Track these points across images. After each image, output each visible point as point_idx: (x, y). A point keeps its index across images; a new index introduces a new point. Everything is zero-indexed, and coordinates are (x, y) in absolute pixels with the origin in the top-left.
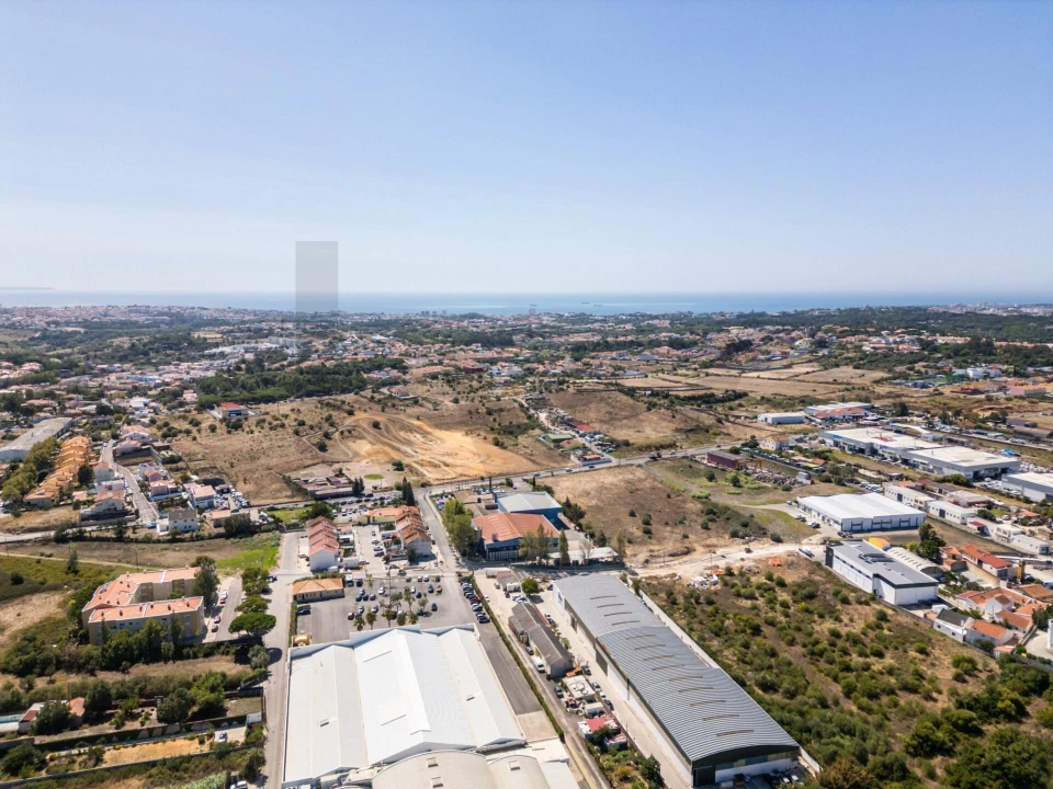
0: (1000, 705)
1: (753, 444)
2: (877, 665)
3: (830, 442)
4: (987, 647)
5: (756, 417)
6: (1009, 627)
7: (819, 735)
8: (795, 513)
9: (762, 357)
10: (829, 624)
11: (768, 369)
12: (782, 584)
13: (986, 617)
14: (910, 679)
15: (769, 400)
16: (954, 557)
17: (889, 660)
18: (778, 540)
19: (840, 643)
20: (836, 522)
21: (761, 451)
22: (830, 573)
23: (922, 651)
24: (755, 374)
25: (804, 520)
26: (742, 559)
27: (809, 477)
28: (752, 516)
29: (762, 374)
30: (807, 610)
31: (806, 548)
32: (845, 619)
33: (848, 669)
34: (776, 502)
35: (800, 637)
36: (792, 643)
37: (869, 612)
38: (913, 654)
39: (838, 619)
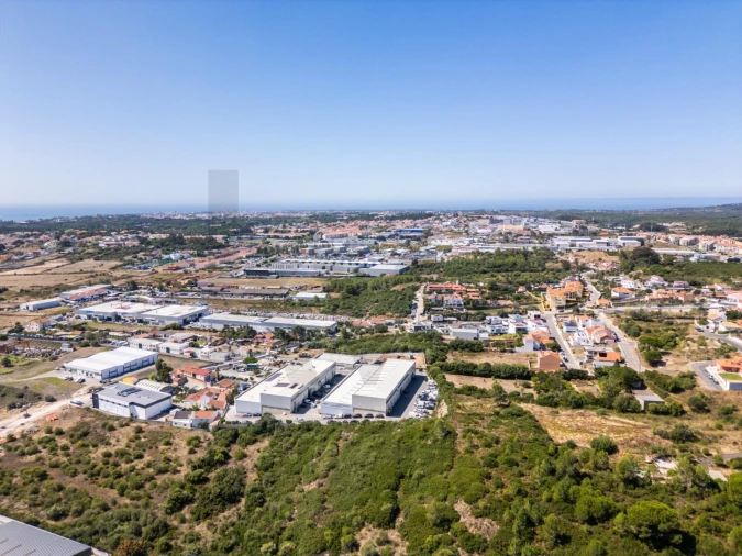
0: (216, 458)
1: (19, 329)
2: (139, 464)
3: (84, 316)
4: (205, 426)
5: (18, 307)
6: (215, 409)
7: (105, 532)
8: (63, 376)
9: (16, 258)
10: (102, 449)
11: (23, 267)
12: (60, 433)
13: (202, 408)
14: (162, 465)
15: (27, 292)
16: (179, 376)
17: (147, 458)
18: (52, 400)
19: (111, 460)
20: (97, 374)
21: (26, 333)
22: (97, 413)
23: (168, 443)
24: (12, 272)
25: (71, 379)
26: (23, 424)
27: (71, 346)
28: (26, 387)
29: (18, 272)
30: (84, 446)
31: (76, 400)
32: (113, 441)
33: (119, 475)
34: (46, 371)
35: (80, 468)
36: (75, 474)
37: (130, 431)
38: (162, 447)
39: (108, 444)
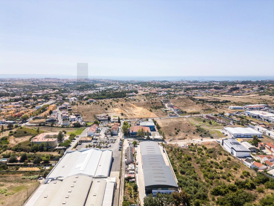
0: (246, 184)
1: (223, 114)
2: (219, 171)
3: (247, 114)
4: (256, 169)
5: (228, 107)
6: (266, 165)
8: (222, 131)
9: (241, 92)
10: (212, 160)
11: (241, 95)
12: (205, 149)
14: (225, 175)
15: (236, 103)
16: (262, 145)
17: (223, 170)
18: (212, 138)
19: (212, 164)
20: (233, 134)
21: (225, 116)
22: (221, 147)
23: (235, 169)
24: (236, 96)
25: (224, 133)
26: (199, 142)
27: (234, 123)
28: (208, 131)
29: (238, 97)
30: (208, 156)
31: (218, 140)
32: (217, 159)
33: (209, 171)
34: (219, 128)
35: (201, 162)
36: (198, 163)
37: (226, 158)
38: (232, 169)
39: (215, 159)
